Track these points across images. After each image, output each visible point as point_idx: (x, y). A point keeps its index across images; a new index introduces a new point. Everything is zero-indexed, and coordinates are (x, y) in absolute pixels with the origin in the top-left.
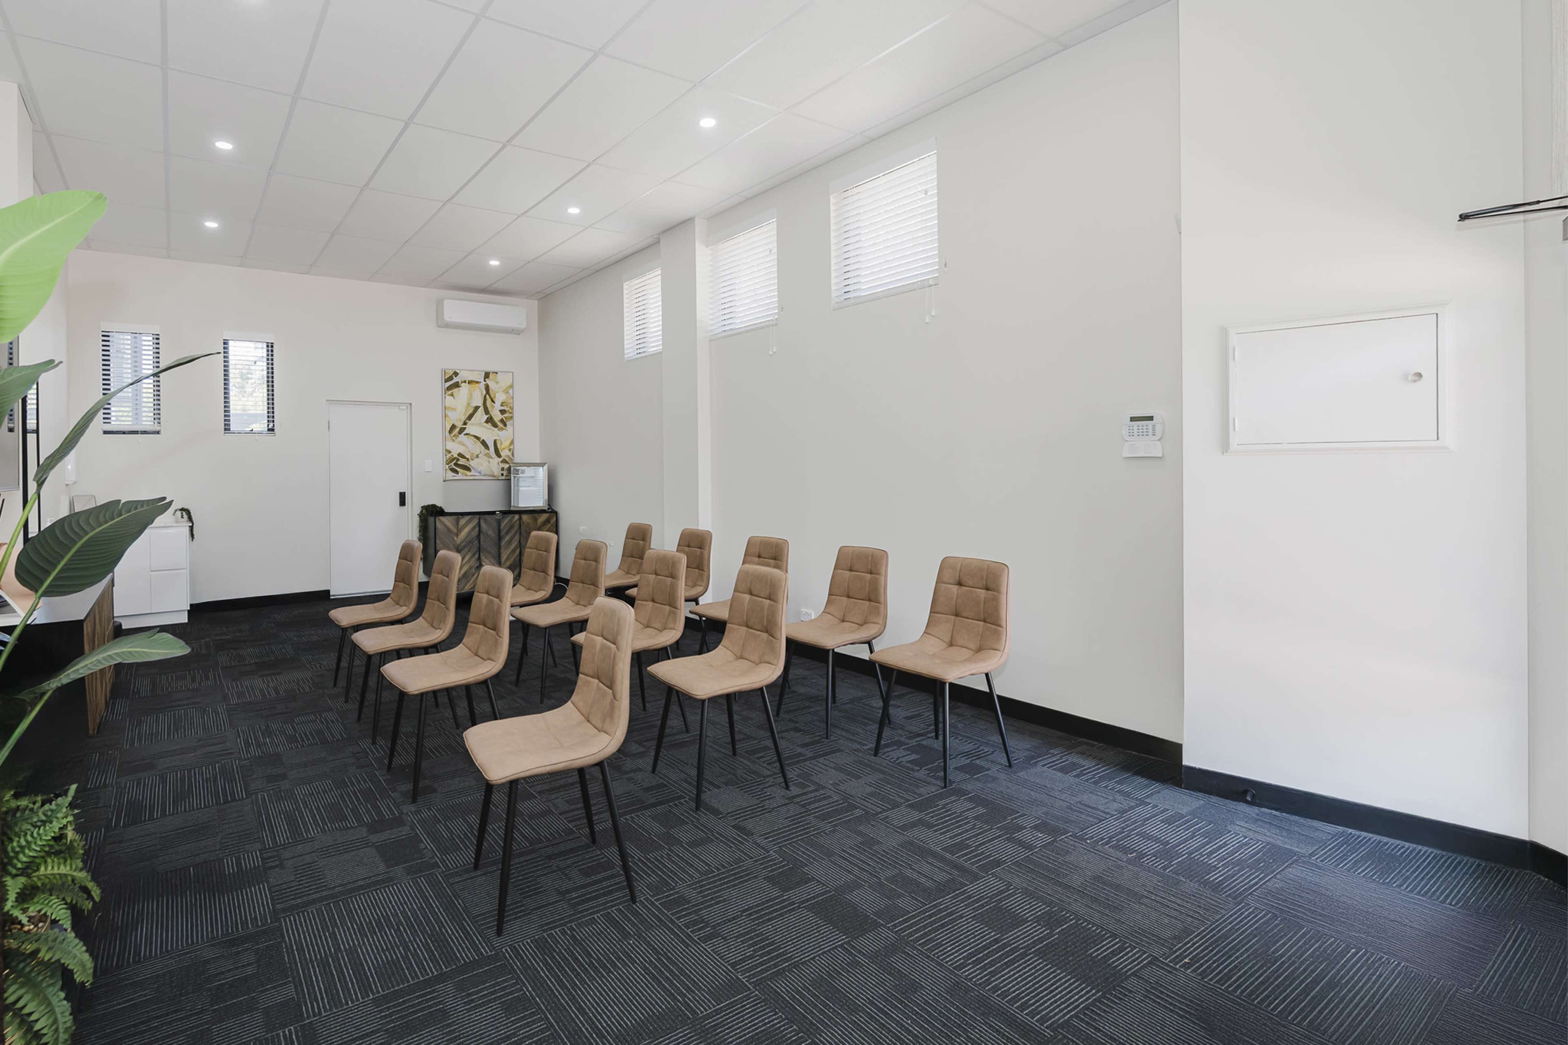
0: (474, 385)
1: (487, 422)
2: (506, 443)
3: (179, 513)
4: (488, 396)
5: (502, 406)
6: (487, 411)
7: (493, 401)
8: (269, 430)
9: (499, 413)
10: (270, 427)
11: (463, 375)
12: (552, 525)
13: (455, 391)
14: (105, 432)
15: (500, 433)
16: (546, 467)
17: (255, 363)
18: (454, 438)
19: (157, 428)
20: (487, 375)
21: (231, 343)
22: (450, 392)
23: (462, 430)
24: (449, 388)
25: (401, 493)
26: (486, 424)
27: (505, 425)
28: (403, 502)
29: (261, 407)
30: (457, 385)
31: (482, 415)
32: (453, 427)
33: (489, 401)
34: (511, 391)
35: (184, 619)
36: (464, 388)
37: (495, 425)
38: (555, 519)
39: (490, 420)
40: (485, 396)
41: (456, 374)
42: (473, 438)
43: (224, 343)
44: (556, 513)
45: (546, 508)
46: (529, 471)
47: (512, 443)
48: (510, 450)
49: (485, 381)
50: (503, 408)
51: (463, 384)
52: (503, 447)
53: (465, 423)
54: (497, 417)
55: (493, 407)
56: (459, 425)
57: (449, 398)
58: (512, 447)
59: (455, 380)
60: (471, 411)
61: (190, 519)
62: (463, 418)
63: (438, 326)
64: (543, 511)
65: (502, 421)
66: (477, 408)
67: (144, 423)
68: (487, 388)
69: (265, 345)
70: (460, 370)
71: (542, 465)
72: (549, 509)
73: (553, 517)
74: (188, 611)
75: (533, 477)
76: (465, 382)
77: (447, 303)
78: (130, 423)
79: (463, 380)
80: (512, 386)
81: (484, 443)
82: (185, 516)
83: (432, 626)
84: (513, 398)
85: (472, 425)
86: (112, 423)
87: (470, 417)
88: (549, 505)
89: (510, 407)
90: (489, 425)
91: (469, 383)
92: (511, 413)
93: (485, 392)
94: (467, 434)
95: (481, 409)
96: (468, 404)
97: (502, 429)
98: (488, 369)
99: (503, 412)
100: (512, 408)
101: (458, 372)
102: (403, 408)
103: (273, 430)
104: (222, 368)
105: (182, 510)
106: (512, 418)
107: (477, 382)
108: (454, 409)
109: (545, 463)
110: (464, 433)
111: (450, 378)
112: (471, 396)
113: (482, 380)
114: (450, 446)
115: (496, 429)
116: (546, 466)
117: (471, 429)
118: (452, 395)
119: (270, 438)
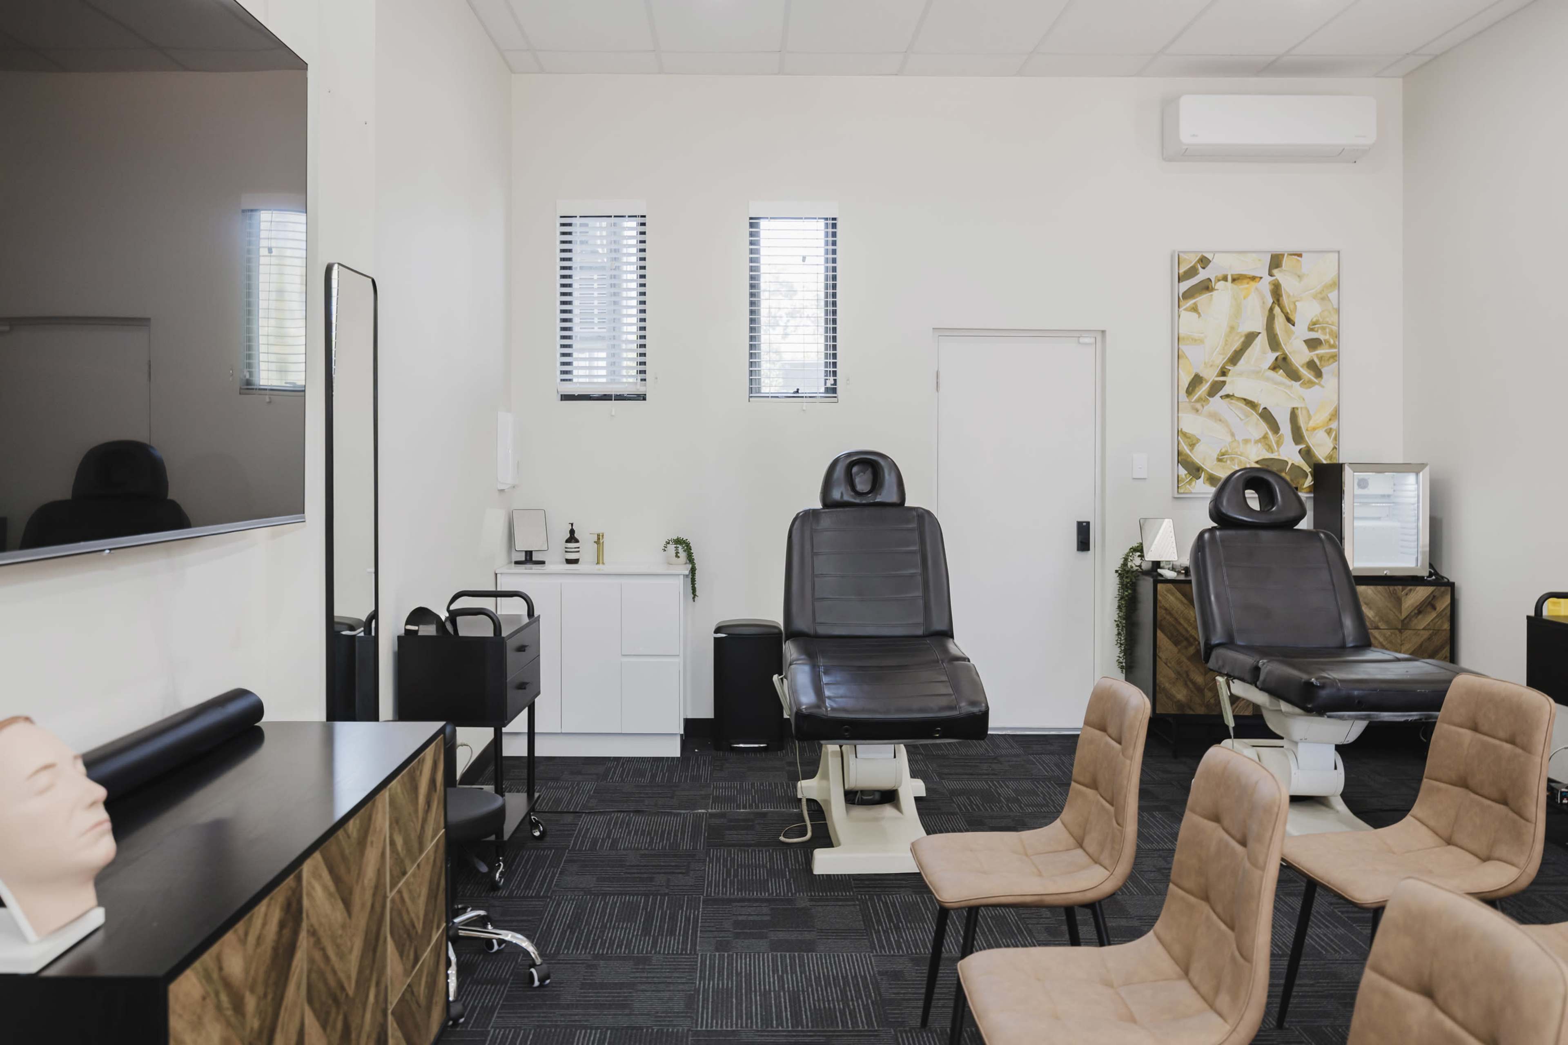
0: (1244, 286)
1: (1274, 368)
2: (1320, 417)
3: (672, 547)
4: (1277, 310)
5: (1311, 330)
6: (1274, 343)
7: (1289, 320)
8: (827, 390)
9: (1305, 347)
10: (829, 385)
11: (1221, 264)
12: (1439, 615)
13: (1202, 299)
14: (566, 397)
15: (1307, 393)
16: (1424, 475)
17: (804, 259)
18: (1198, 406)
19: (640, 389)
20: (1276, 261)
21: (763, 224)
22: (1191, 302)
23: (1216, 388)
24: (1188, 294)
25: (1080, 524)
26: (1271, 373)
27: (1319, 374)
28: (1084, 544)
29: (814, 348)
30: (1206, 287)
31: (1264, 353)
32: (1197, 380)
33: (1280, 321)
34: (1333, 296)
35: (673, 749)
36: (1223, 293)
37: (1294, 375)
38: (1447, 600)
39: (1282, 364)
40: (1271, 310)
41: (1204, 262)
42: (1242, 405)
43: (752, 225)
44: (1452, 586)
45: (1424, 573)
46: (1378, 483)
47: (1336, 415)
48: (1329, 432)
49: (1271, 275)
50: (1313, 335)
51: (1222, 284)
52: (1312, 424)
53: (1223, 373)
54: (1299, 355)
55: (1289, 334)
56: (1211, 375)
57: (1187, 317)
58: (1334, 425)
59: (1203, 275)
60: (1237, 345)
61: (690, 559)
62: (1220, 360)
63: (1164, 159)
64: (1413, 581)
65: (1311, 365)
66: (1250, 338)
67: (624, 380)
68: (1276, 291)
69: (821, 224)
70: (1214, 253)
71: (1415, 468)
72: (1431, 575)
73: (1443, 594)
74: (682, 735)
75: (1389, 496)
76: (1225, 279)
77: (1187, 103)
78: (604, 380)
79: (1220, 274)
80: (1336, 284)
81: (1267, 416)
82: (683, 554)
83: (1212, 1006)
84: (1338, 311)
85: (1241, 374)
86: (575, 380)
87: (1235, 358)
88: (1431, 566)
89: (1331, 333)
90: (1280, 375)
91: (1234, 280)
92: (1332, 347)
93: (1270, 300)
94: (1228, 396)
95: (1261, 341)
96: (1232, 328)
97: (1310, 384)
98: (1278, 248)
99: (1313, 344)
100: (1337, 336)
101: (1209, 256)
102: (1087, 340)
103: (834, 390)
104: (747, 274)
105: (678, 542)
106: (1335, 357)
107: (1253, 278)
108: (1197, 341)
109: (1423, 466)
110: (1222, 393)
111: (1191, 272)
112: (1238, 311)
113: (1264, 273)
114: (1191, 424)
115: (1296, 385)
116: (1427, 469)
117: (1236, 384)
118: (1195, 309)
119: (827, 407)
